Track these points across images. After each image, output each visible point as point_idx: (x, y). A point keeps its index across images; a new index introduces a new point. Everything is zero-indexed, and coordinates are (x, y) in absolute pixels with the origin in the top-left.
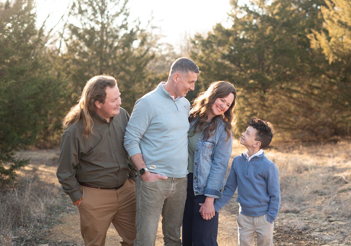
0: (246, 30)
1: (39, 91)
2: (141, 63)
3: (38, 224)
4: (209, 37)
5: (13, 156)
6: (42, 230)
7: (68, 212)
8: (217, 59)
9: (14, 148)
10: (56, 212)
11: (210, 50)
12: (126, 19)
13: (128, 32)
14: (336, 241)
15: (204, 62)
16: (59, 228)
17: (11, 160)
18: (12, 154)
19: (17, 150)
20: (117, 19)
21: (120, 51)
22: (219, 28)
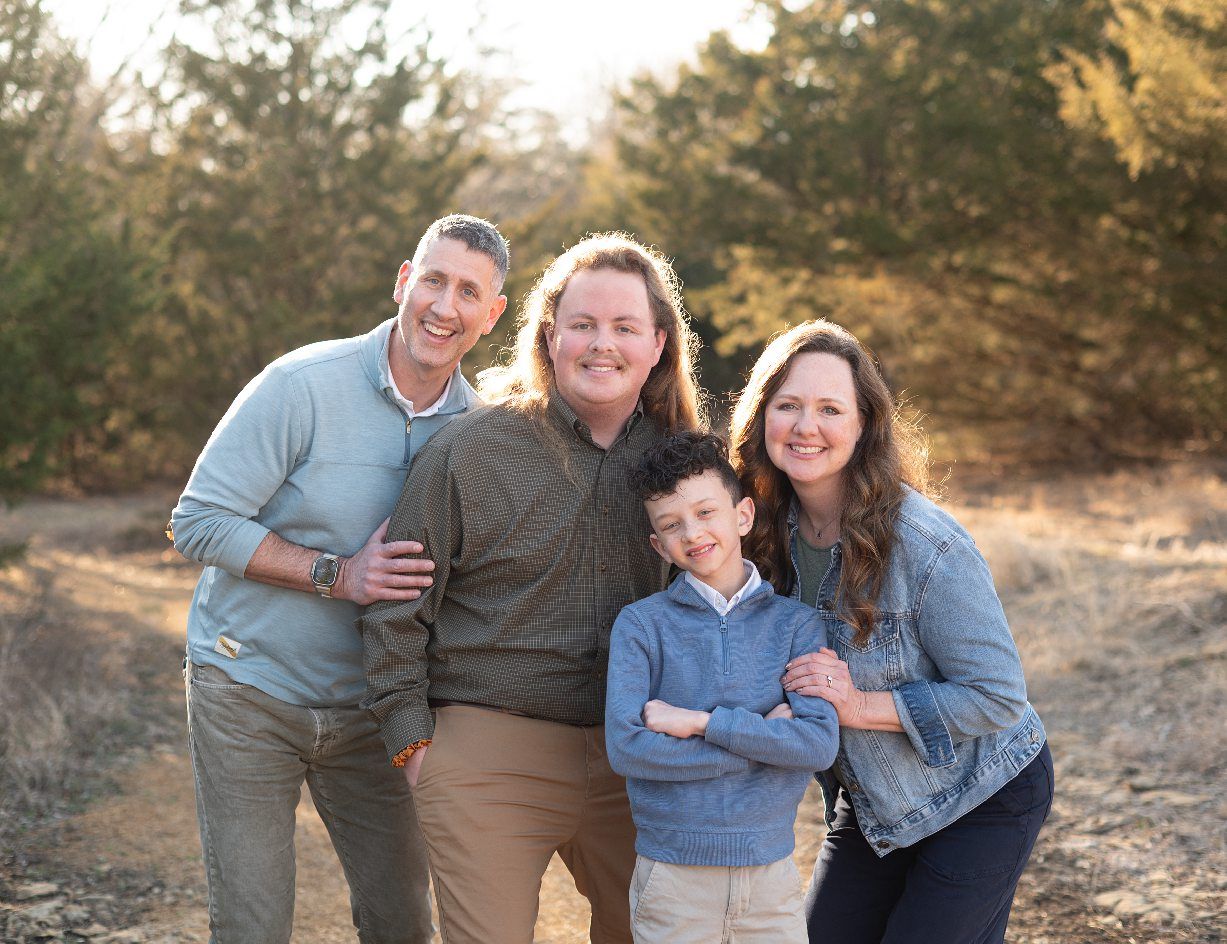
0: (822, 54)
1: (54, 292)
2: (435, 185)
3: (33, 798)
4: (683, 85)
6: (42, 822)
7: (149, 748)
8: (710, 164)
10: (107, 748)
11: (686, 130)
12: (378, 23)
13: (389, 69)
15: (666, 176)
16: (105, 813)
20: (347, 20)
21: (359, 142)
22: (719, 49)
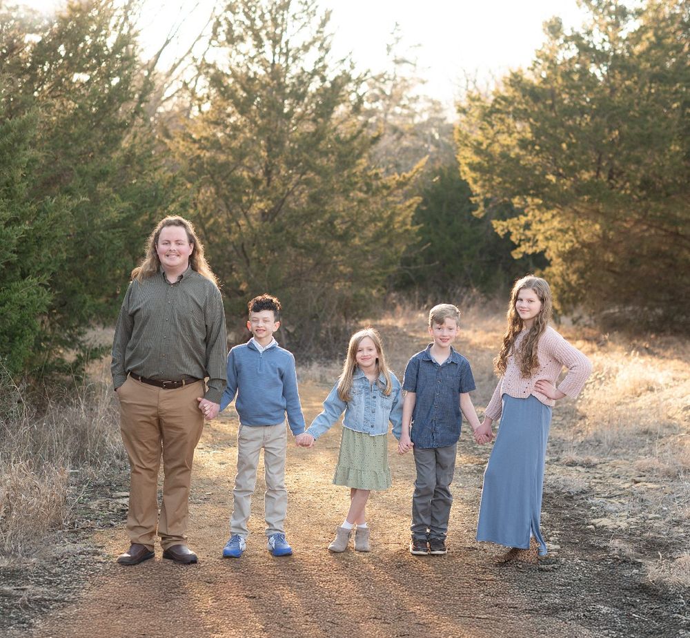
4: (496, 101)
5: (81, 338)
8: (508, 149)
9: (84, 322)
12: (321, 60)
13: (327, 85)
14: (626, 513)
15: (484, 154)
17: (77, 346)
18: (80, 334)
19: (89, 327)
20: (305, 56)
